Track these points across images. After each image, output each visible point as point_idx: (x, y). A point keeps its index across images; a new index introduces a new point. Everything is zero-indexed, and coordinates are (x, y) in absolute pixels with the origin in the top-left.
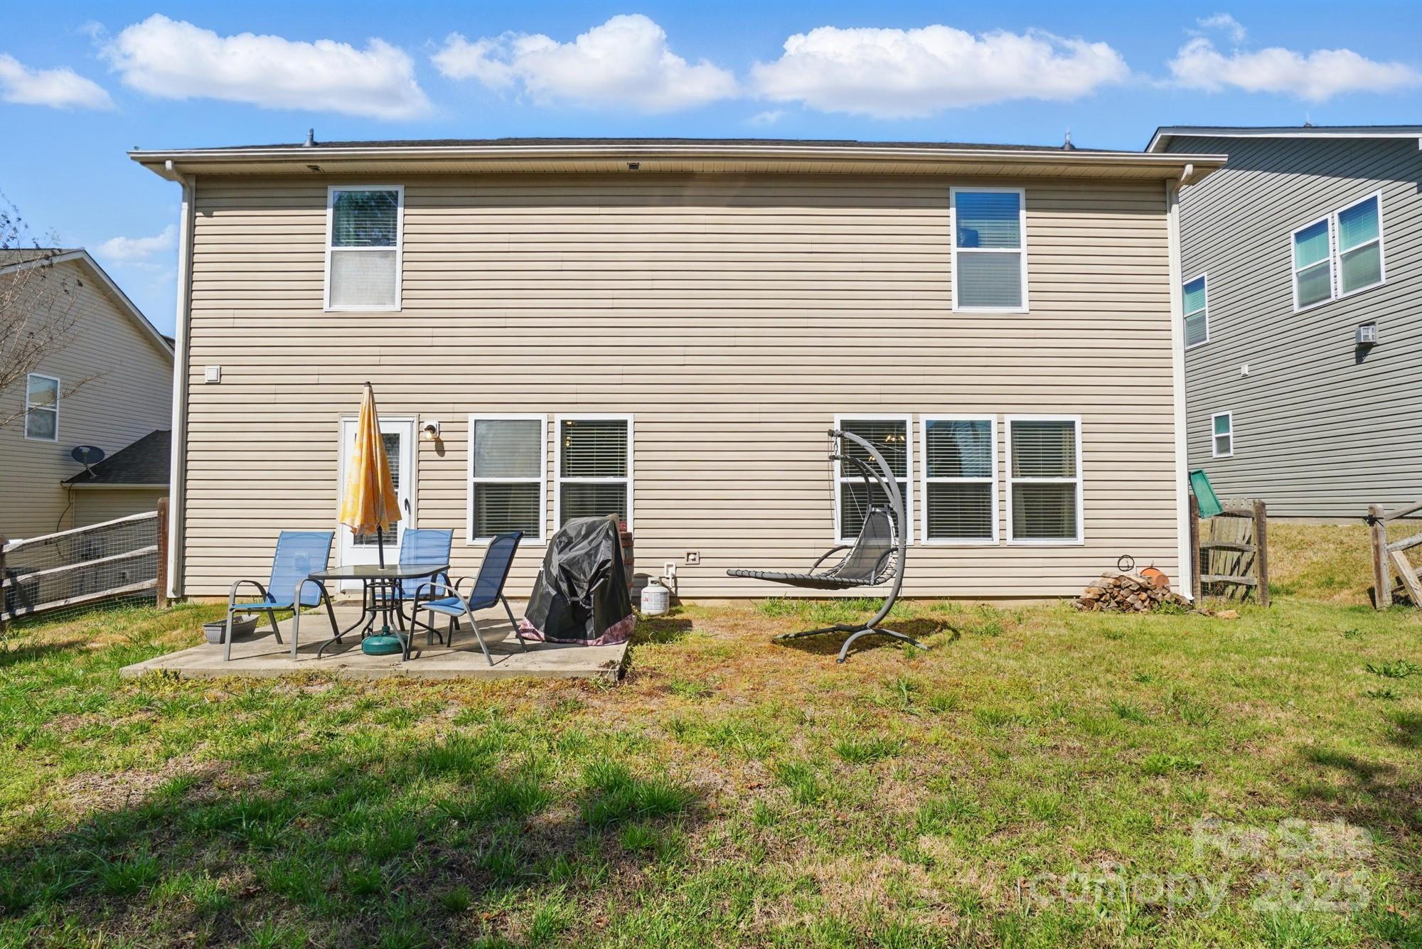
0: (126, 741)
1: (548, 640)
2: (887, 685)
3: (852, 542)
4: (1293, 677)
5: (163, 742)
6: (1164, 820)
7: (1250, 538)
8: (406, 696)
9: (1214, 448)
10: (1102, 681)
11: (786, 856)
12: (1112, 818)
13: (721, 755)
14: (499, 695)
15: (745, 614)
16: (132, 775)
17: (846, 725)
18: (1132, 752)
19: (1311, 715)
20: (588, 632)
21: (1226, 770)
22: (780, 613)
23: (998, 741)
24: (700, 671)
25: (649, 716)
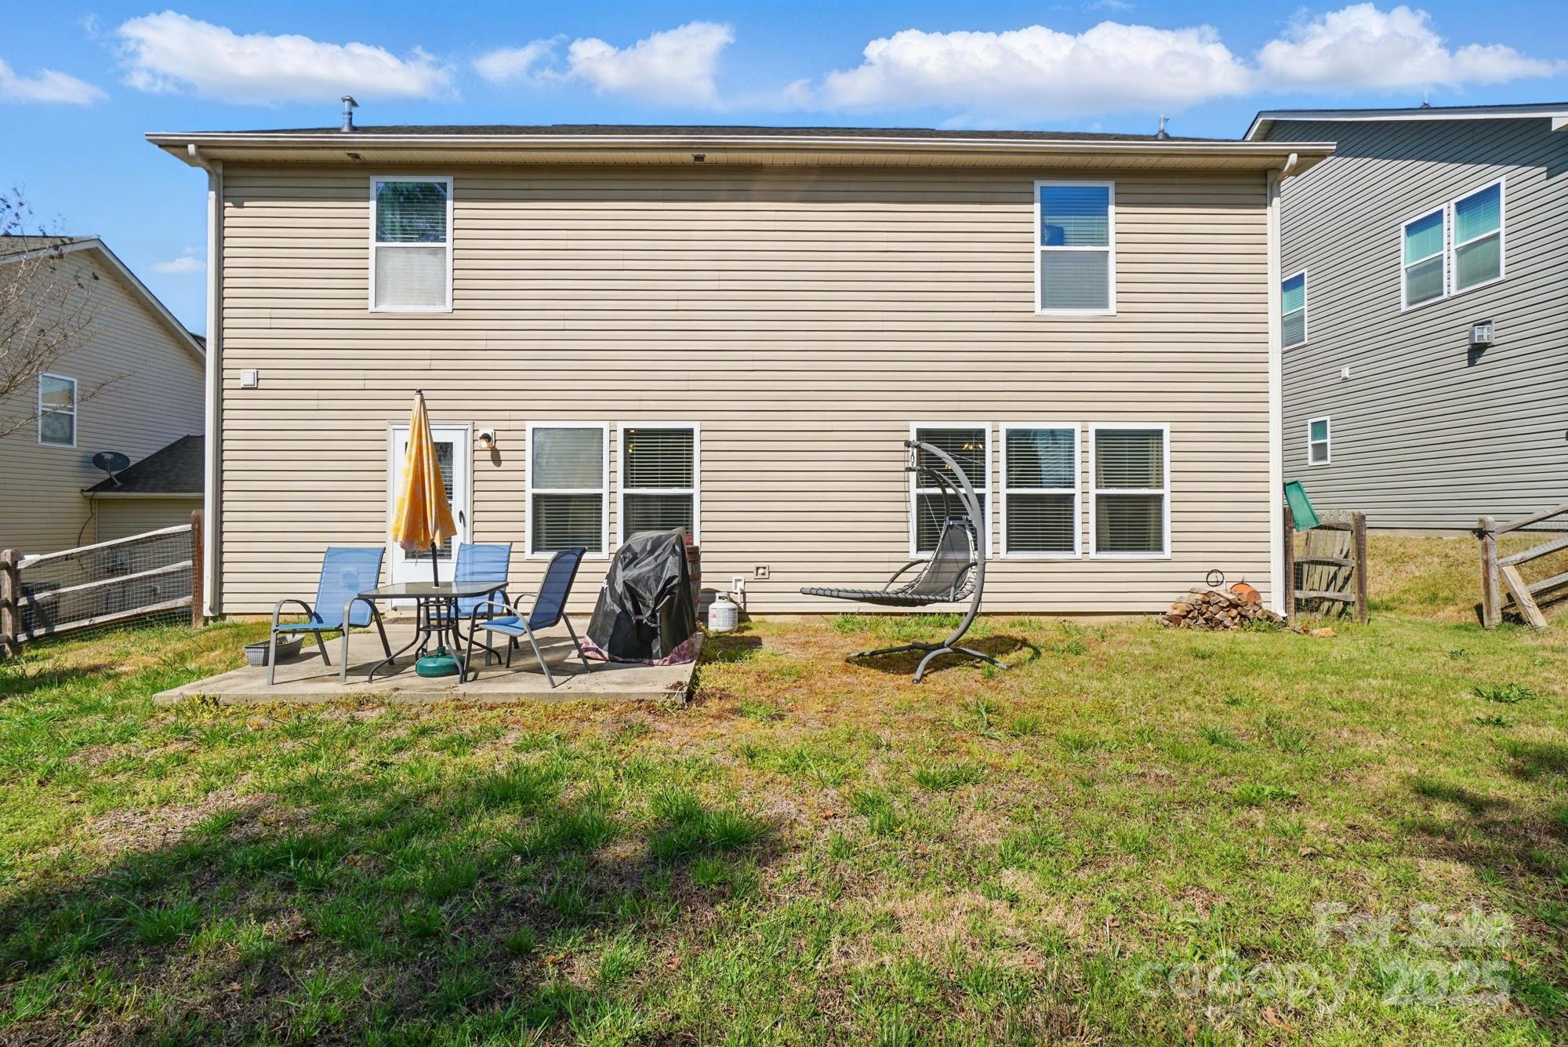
0: (161, 774)
1: (612, 660)
2: (966, 707)
3: (928, 555)
4: (1395, 701)
5: (203, 775)
6: (1259, 854)
7: (1348, 552)
8: (464, 721)
9: (1310, 455)
10: (1191, 704)
11: (864, 892)
12: (1203, 852)
13: (794, 782)
14: (562, 719)
15: (816, 631)
16: (168, 811)
17: (924, 751)
18: (1224, 780)
19: (1415, 742)
20: (654, 651)
21: (1324, 801)
22: (853, 630)
23: (1083, 768)
24: (771, 691)
25: (720, 740)
